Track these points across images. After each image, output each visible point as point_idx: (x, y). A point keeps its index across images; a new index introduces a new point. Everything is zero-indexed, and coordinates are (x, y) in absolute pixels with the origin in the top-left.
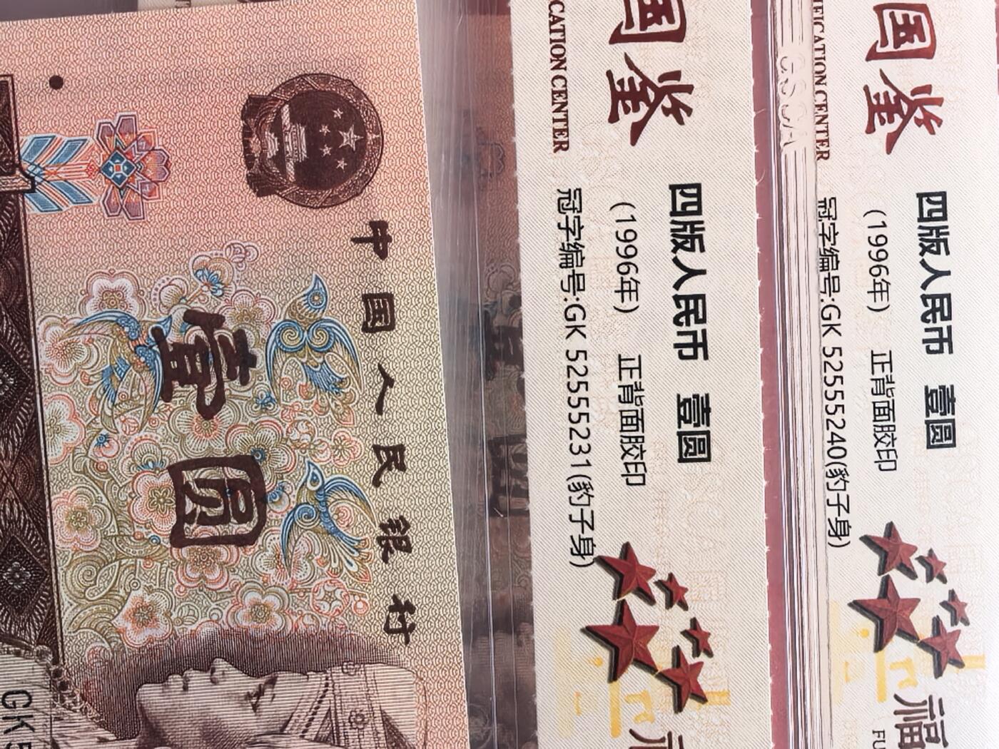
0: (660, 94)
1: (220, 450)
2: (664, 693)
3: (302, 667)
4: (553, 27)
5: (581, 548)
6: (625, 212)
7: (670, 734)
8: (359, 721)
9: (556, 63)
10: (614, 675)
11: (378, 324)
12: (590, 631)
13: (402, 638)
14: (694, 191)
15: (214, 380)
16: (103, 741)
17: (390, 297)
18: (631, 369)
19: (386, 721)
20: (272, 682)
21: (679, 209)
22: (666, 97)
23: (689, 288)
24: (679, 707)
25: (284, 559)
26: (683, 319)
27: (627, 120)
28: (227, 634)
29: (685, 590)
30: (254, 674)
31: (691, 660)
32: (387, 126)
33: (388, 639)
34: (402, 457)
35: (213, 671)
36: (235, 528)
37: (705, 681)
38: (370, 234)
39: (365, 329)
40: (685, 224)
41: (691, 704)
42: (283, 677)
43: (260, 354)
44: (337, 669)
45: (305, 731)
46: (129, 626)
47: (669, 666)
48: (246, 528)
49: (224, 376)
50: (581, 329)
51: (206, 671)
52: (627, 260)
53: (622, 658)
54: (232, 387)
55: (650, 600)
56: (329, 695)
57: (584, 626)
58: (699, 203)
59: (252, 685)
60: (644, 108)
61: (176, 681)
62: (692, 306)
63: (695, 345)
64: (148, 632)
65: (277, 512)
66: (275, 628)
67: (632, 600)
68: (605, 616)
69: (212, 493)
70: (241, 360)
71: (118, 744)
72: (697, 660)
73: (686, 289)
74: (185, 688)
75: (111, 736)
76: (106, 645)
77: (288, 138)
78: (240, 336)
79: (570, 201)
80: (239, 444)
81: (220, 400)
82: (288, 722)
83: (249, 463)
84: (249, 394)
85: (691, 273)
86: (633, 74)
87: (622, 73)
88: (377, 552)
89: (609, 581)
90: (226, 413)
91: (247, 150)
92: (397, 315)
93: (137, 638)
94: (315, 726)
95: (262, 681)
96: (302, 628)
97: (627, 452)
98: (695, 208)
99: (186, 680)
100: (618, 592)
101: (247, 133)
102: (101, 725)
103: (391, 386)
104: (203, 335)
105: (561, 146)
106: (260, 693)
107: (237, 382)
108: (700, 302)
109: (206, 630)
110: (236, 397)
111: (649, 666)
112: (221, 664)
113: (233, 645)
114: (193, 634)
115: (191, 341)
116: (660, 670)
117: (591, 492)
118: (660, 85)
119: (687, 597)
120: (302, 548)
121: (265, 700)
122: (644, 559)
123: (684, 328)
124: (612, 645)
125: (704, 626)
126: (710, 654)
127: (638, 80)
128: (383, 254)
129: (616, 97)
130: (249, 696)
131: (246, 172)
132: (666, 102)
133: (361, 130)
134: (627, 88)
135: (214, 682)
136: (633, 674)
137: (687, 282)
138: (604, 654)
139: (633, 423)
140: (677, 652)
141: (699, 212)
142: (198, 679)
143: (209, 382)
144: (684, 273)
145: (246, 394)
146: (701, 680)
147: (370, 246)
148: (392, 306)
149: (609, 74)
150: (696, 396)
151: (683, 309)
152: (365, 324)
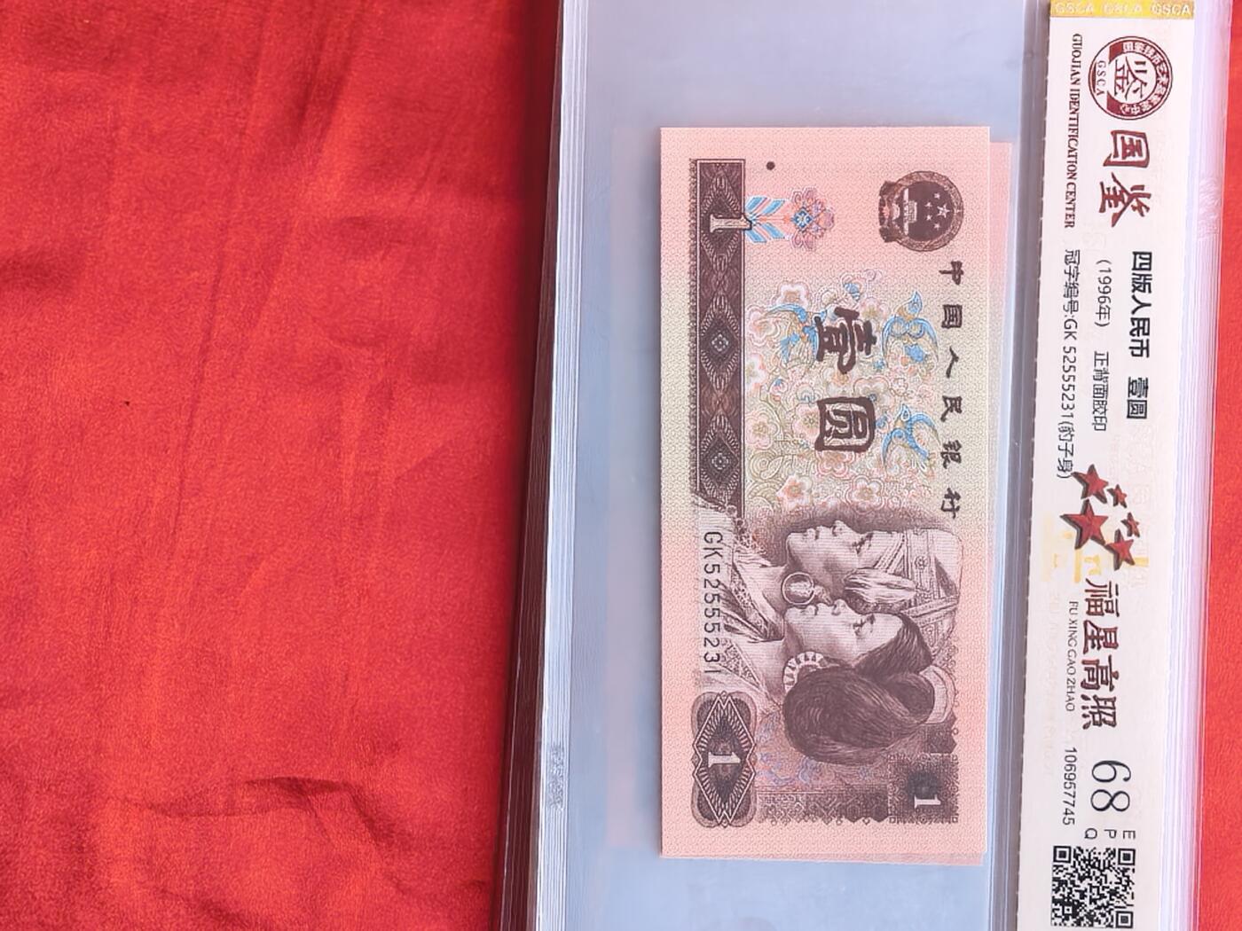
0: (1131, 197)
1: (849, 395)
2: (1109, 557)
3: (889, 529)
4: (1071, 154)
5: (1064, 467)
6: (1105, 266)
7: (1110, 583)
8: (921, 564)
9: (1070, 175)
10: (1079, 545)
11: (951, 323)
12: (1066, 517)
13: (951, 514)
14: (1148, 256)
15: (850, 351)
16: (764, 566)
17: (959, 307)
18: (1102, 360)
19: (938, 565)
20: (870, 537)
21: (1137, 266)
22: (1135, 200)
23: (1141, 314)
24: (1117, 567)
25: (884, 461)
26: (1135, 332)
27: (1111, 211)
28: (843, 506)
29: (1125, 495)
30: (860, 531)
31: (1126, 538)
32: (966, 204)
33: (945, 514)
34: (960, 404)
35: (835, 527)
36: (855, 441)
37: (1134, 551)
38: (951, 269)
39: (944, 326)
40: (1141, 275)
41: (1124, 565)
42: (877, 535)
43: (878, 336)
44: (910, 531)
45: (888, 568)
46: (785, 497)
47: (1113, 541)
48: (862, 442)
49: (856, 348)
50: (1074, 334)
51: (830, 527)
52: (1105, 294)
53: (1084, 535)
54: (861, 355)
55: (1104, 500)
56: (904, 547)
57: (1062, 514)
58: (1150, 264)
59: (857, 537)
60: (1121, 205)
61: (811, 532)
62: (1141, 325)
63: (1142, 348)
64: (797, 501)
65: (881, 433)
66: (874, 504)
67: (1093, 500)
68: (1076, 508)
69: (843, 419)
70: (867, 339)
71: (773, 568)
72: (1130, 538)
73: (1139, 314)
74: (817, 537)
75: (768, 563)
76: (771, 508)
77: (906, 208)
78: (867, 325)
79: (1072, 258)
80: (861, 390)
81: (852, 362)
82: (878, 562)
83: (866, 402)
84: (871, 360)
85: (1143, 305)
86: (1116, 184)
87: (1110, 184)
88: (941, 461)
89: (1080, 488)
90: (855, 371)
91: (881, 214)
92: (964, 318)
93: (790, 505)
94: (894, 566)
95: (864, 536)
96: (891, 505)
97: (1096, 410)
98: (1147, 267)
99: (818, 532)
100: (1085, 495)
101: (882, 204)
102: (764, 556)
103: (957, 361)
104: (845, 322)
105: (1070, 224)
106: (862, 543)
107: (864, 352)
108: (1147, 323)
109: (832, 503)
110: (862, 362)
111: (1100, 541)
112: (840, 524)
113: (847, 512)
114: (824, 504)
115: (838, 326)
116: (1107, 543)
117: (1072, 433)
118: (1131, 192)
119: (1126, 500)
120: (894, 455)
121: (865, 547)
122: (1102, 476)
123: (1136, 338)
124: (1077, 525)
125: (1135, 518)
126: (1138, 535)
127: (1118, 188)
128: (958, 282)
129: (1105, 197)
130: (855, 545)
131: (880, 227)
132: (1134, 203)
133: (950, 207)
134: (1112, 193)
135: (834, 534)
136: (1091, 545)
137: (1139, 310)
138: (1074, 532)
139: (1101, 394)
140: (1118, 533)
141: (1150, 269)
142: (825, 532)
143: (846, 351)
144: (1138, 305)
145: (868, 360)
146: (1131, 550)
147: (950, 276)
148: (961, 313)
149: (1102, 184)
150: (1140, 379)
151: (1136, 326)
152: (943, 323)
